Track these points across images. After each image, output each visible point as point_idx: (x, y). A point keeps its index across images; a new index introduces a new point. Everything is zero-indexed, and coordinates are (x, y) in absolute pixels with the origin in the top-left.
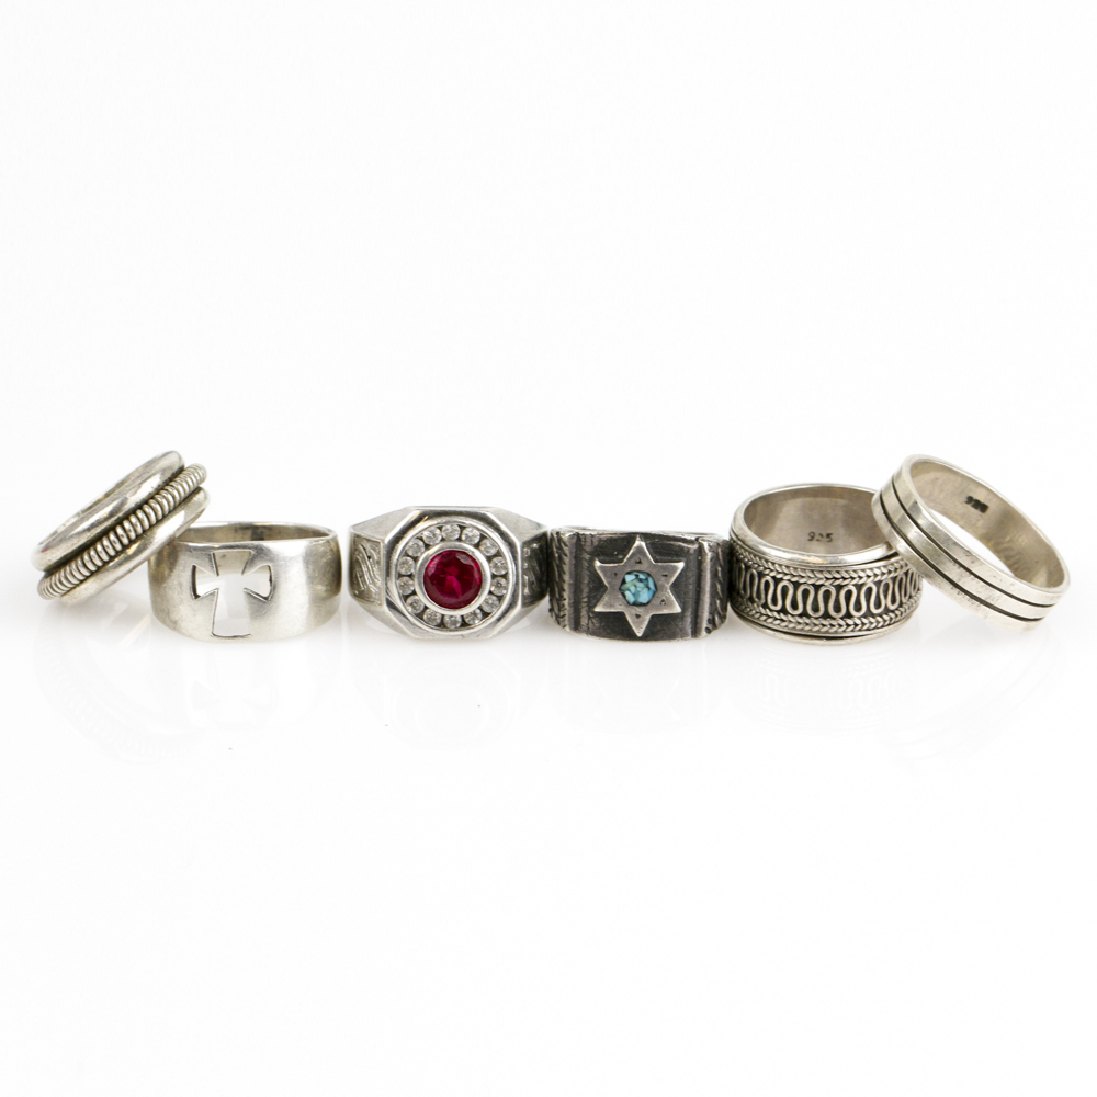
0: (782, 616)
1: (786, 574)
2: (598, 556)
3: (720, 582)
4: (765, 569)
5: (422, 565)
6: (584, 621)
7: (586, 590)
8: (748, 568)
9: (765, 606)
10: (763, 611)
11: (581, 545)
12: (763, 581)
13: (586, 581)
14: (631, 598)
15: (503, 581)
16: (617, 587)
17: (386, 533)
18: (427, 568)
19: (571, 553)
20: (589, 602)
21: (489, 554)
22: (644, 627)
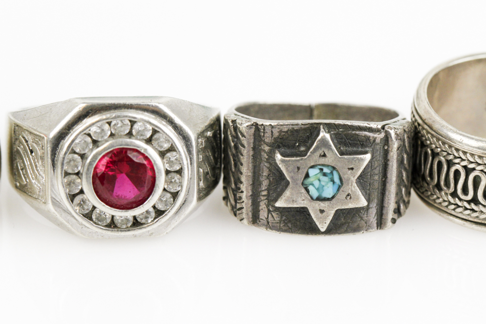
0: (473, 206)
1: (479, 164)
2: (279, 147)
3: (405, 169)
4: (456, 157)
5: (90, 164)
6: (263, 214)
7: (265, 183)
8: (435, 155)
9: (454, 194)
10: (452, 200)
11: (260, 136)
12: (453, 169)
13: (265, 173)
14: (314, 193)
15: (177, 177)
16: (300, 182)
17: (51, 129)
18: (96, 168)
19: (249, 143)
20: (268, 195)
21: (162, 150)
22: (328, 222)
